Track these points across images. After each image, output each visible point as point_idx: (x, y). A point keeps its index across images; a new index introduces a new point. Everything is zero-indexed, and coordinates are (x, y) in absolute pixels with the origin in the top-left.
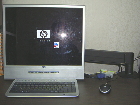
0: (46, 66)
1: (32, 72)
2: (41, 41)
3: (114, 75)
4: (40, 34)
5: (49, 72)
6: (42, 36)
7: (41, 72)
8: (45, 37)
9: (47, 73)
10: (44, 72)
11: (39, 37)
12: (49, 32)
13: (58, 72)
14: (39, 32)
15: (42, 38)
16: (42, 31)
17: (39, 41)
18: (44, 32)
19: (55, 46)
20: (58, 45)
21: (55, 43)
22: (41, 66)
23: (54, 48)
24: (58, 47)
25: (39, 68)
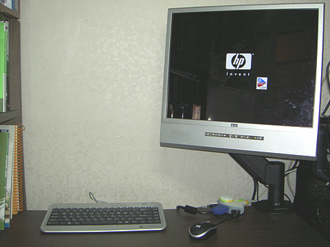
0: (238, 124)
1: (211, 134)
2: (234, 75)
3: (245, 207)
4: (232, 62)
5: (245, 137)
6: (235, 66)
7: (228, 136)
8: (241, 66)
9: (239, 137)
10: (233, 136)
11: (229, 66)
12: (248, 57)
13: (263, 139)
14: (229, 56)
15: (234, 68)
16: (235, 57)
17: (229, 74)
18: (240, 57)
19: (259, 86)
20: (266, 84)
21: (259, 80)
22: (229, 124)
23: (258, 88)
24: (265, 87)
25: (225, 127)
